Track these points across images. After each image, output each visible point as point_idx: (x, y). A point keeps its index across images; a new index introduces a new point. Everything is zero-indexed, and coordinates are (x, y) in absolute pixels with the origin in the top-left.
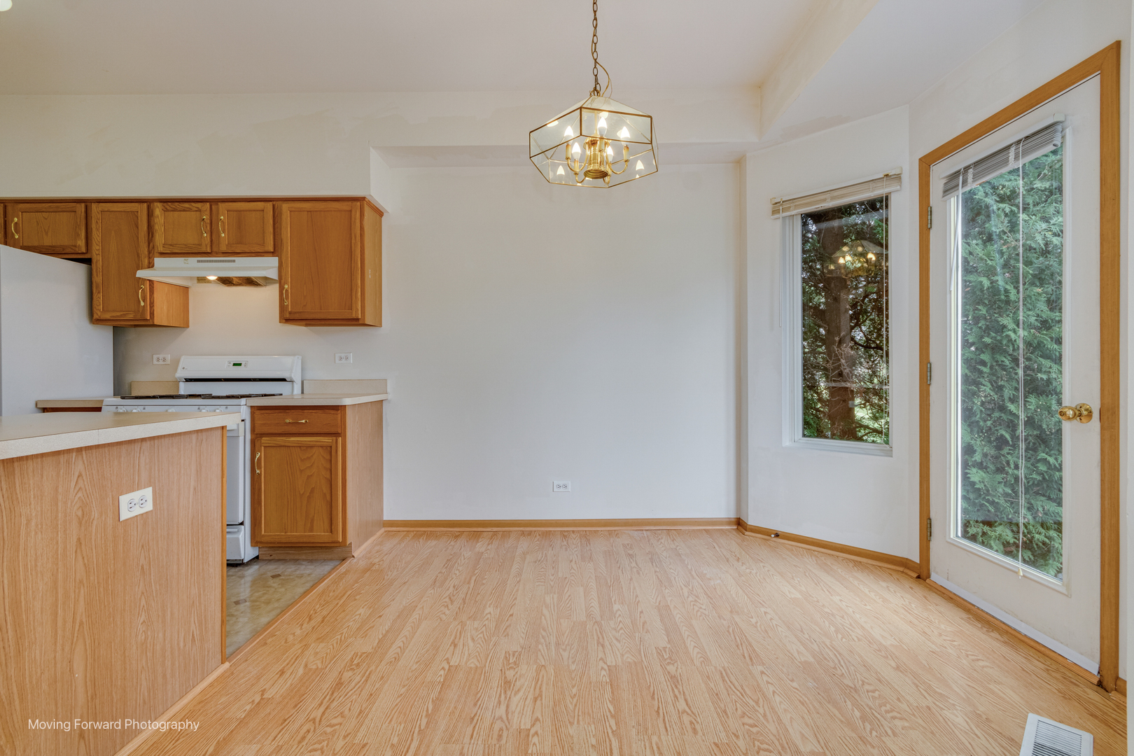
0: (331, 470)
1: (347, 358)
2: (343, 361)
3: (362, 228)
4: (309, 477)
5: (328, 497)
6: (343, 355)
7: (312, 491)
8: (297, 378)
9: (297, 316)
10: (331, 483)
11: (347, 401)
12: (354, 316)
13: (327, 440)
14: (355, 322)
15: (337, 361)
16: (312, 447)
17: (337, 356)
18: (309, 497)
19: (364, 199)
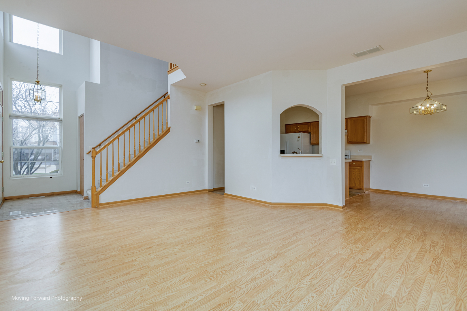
0: (360, 174)
1: (361, 151)
2: (360, 151)
3: (366, 122)
4: (355, 175)
5: (359, 179)
6: (360, 150)
7: (356, 178)
8: (349, 155)
9: (351, 142)
10: (360, 177)
11: (364, 160)
12: (364, 142)
13: (359, 168)
14: (364, 143)
15: (359, 151)
16: (356, 169)
17: (359, 150)
18: (355, 179)
19: (367, 116)
